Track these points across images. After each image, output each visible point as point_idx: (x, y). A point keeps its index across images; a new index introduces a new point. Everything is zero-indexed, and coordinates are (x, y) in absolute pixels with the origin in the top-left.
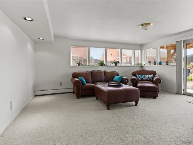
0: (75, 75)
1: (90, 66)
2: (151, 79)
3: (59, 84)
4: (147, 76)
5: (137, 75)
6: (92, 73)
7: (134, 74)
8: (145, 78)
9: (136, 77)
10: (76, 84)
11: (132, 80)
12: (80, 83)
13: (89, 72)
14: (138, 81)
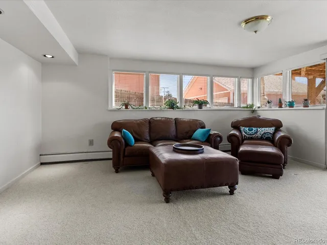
0: (116, 126)
1: (148, 109)
3: (88, 143)
4: (262, 131)
5: (242, 128)
6: (151, 123)
7: (236, 126)
8: (259, 135)
9: (240, 131)
10: (112, 144)
11: (231, 138)
13: (145, 120)
14: (243, 141)
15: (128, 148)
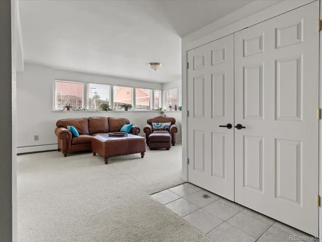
1: (86, 111)
2: (168, 127)
3: (33, 138)
4: (164, 124)
5: (153, 124)
6: (89, 120)
7: (150, 122)
8: (162, 127)
9: (152, 125)
10: (62, 136)
11: (146, 130)
12: (68, 134)
13: (85, 119)
14: (153, 131)
15: (74, 138)
